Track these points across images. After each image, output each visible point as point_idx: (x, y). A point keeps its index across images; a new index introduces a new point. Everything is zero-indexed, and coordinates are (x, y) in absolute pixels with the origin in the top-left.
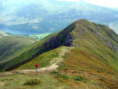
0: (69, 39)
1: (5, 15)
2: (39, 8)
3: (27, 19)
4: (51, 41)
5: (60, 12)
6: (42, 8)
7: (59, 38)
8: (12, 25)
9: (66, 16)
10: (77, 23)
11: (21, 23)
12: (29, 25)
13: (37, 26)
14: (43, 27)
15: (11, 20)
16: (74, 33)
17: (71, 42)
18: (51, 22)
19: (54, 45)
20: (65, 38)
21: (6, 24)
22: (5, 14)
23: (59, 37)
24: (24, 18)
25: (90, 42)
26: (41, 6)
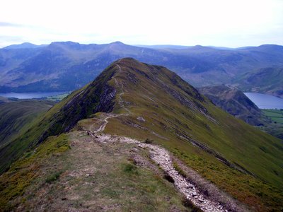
0: (108, 93)
1: (8, 73)
2: (57, 57)
3: (41, 74)
4: (75, 103)
5: (88, 60)
6: (61, 57)
7: (89, 94)
8: (20, 87)
9: (98, 64)
10: (119, 64)
11: (33, 82)
12: (45, 83)
13: (56, 83)
14: (65, 84)
15: (17, 80)
16: (116, 82)
17: (113, 98)
18: (76, 75)
19: (81, 108)
20: (100, 92)
21: (9, 86)
22: (6, 72)
23: (88, 92)
24: (37, 73)
25: (147, 94)
26: (59, 55)
